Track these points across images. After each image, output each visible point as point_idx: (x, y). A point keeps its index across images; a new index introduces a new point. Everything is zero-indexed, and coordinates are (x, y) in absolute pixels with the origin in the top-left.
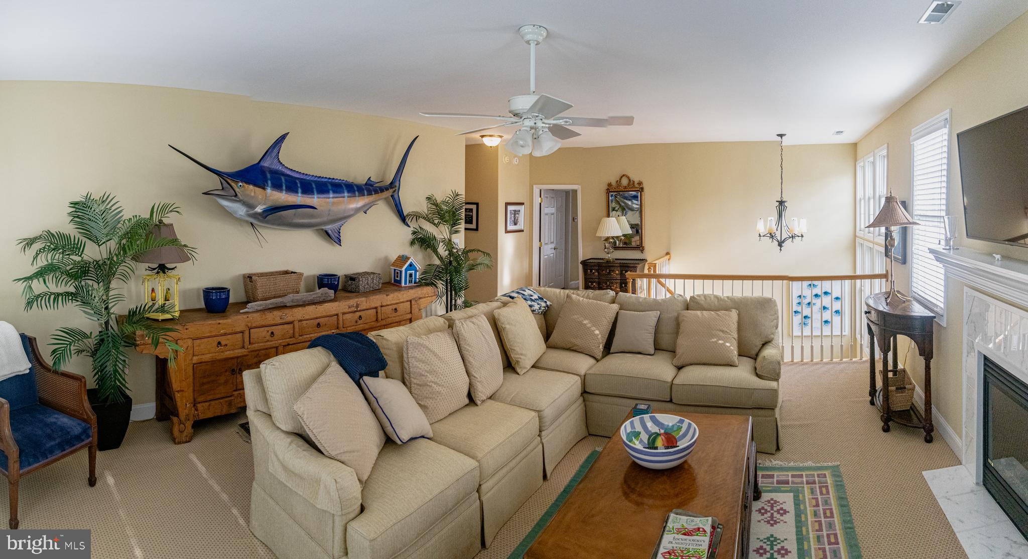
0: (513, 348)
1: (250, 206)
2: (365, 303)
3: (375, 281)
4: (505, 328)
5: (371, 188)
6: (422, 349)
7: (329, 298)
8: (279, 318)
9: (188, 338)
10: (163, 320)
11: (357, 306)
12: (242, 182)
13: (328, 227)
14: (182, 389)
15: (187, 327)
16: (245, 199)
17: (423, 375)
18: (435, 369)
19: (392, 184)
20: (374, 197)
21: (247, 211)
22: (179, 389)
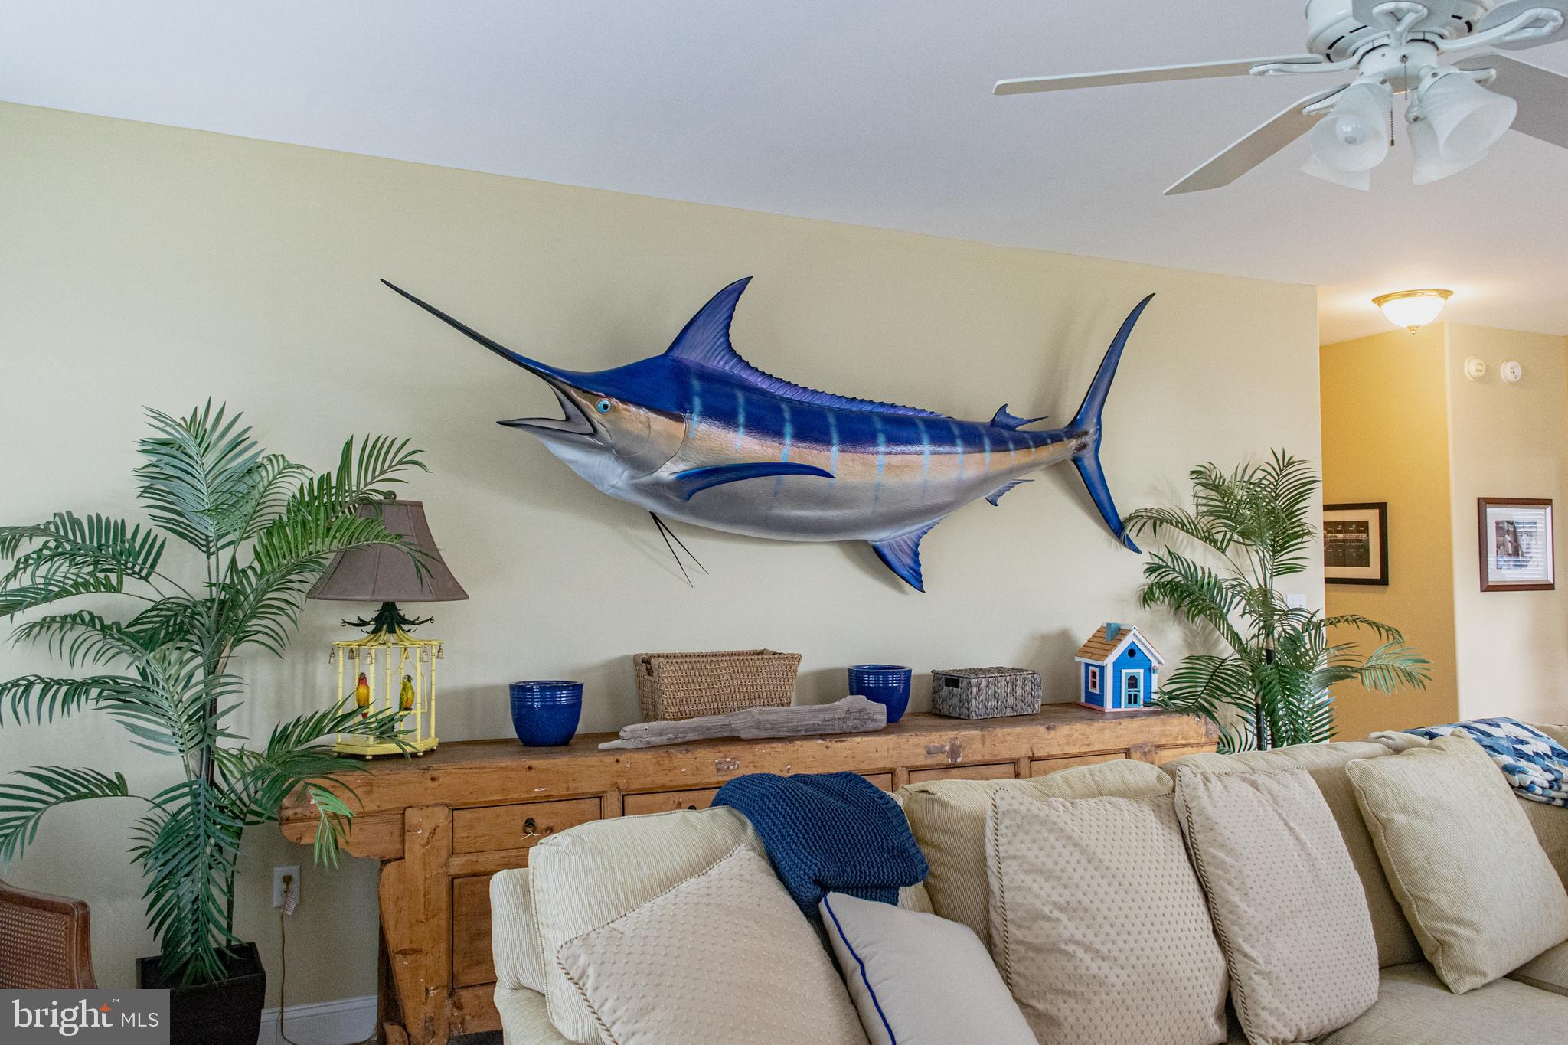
0: (1423, 894)
1: (637, 463)
2: (978, 745)
3: (1019, 692)
4: (1390, 820)
5: (1006, 433)
6: (1045, 834)
7: (871, 726)
8: (713, 768)
9: (436, 805)
10: (377, 758)
11: (955, 751)
12: (609, 395)
13: (879, 537)
14: (415, 946)
15: (435, 774)
16: (622, 444)
17: (1047, 918)
18: (1086, 901)
19: (1074, 428)
20: (1014, 458)
21: (633, 478)
22: (406, 946)
